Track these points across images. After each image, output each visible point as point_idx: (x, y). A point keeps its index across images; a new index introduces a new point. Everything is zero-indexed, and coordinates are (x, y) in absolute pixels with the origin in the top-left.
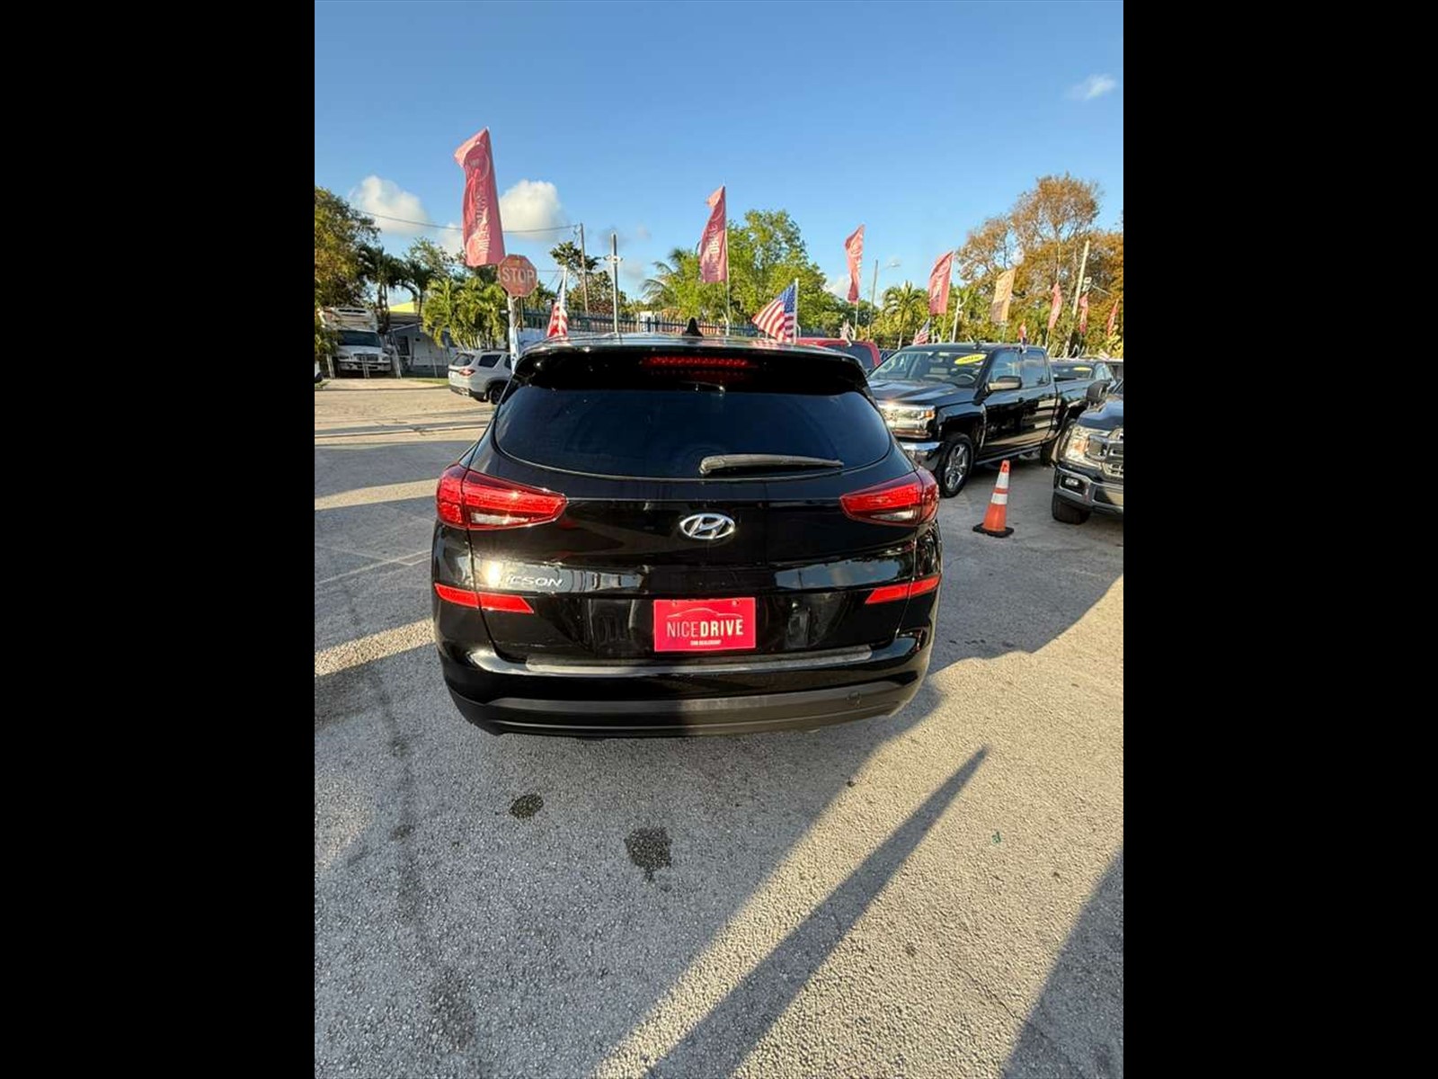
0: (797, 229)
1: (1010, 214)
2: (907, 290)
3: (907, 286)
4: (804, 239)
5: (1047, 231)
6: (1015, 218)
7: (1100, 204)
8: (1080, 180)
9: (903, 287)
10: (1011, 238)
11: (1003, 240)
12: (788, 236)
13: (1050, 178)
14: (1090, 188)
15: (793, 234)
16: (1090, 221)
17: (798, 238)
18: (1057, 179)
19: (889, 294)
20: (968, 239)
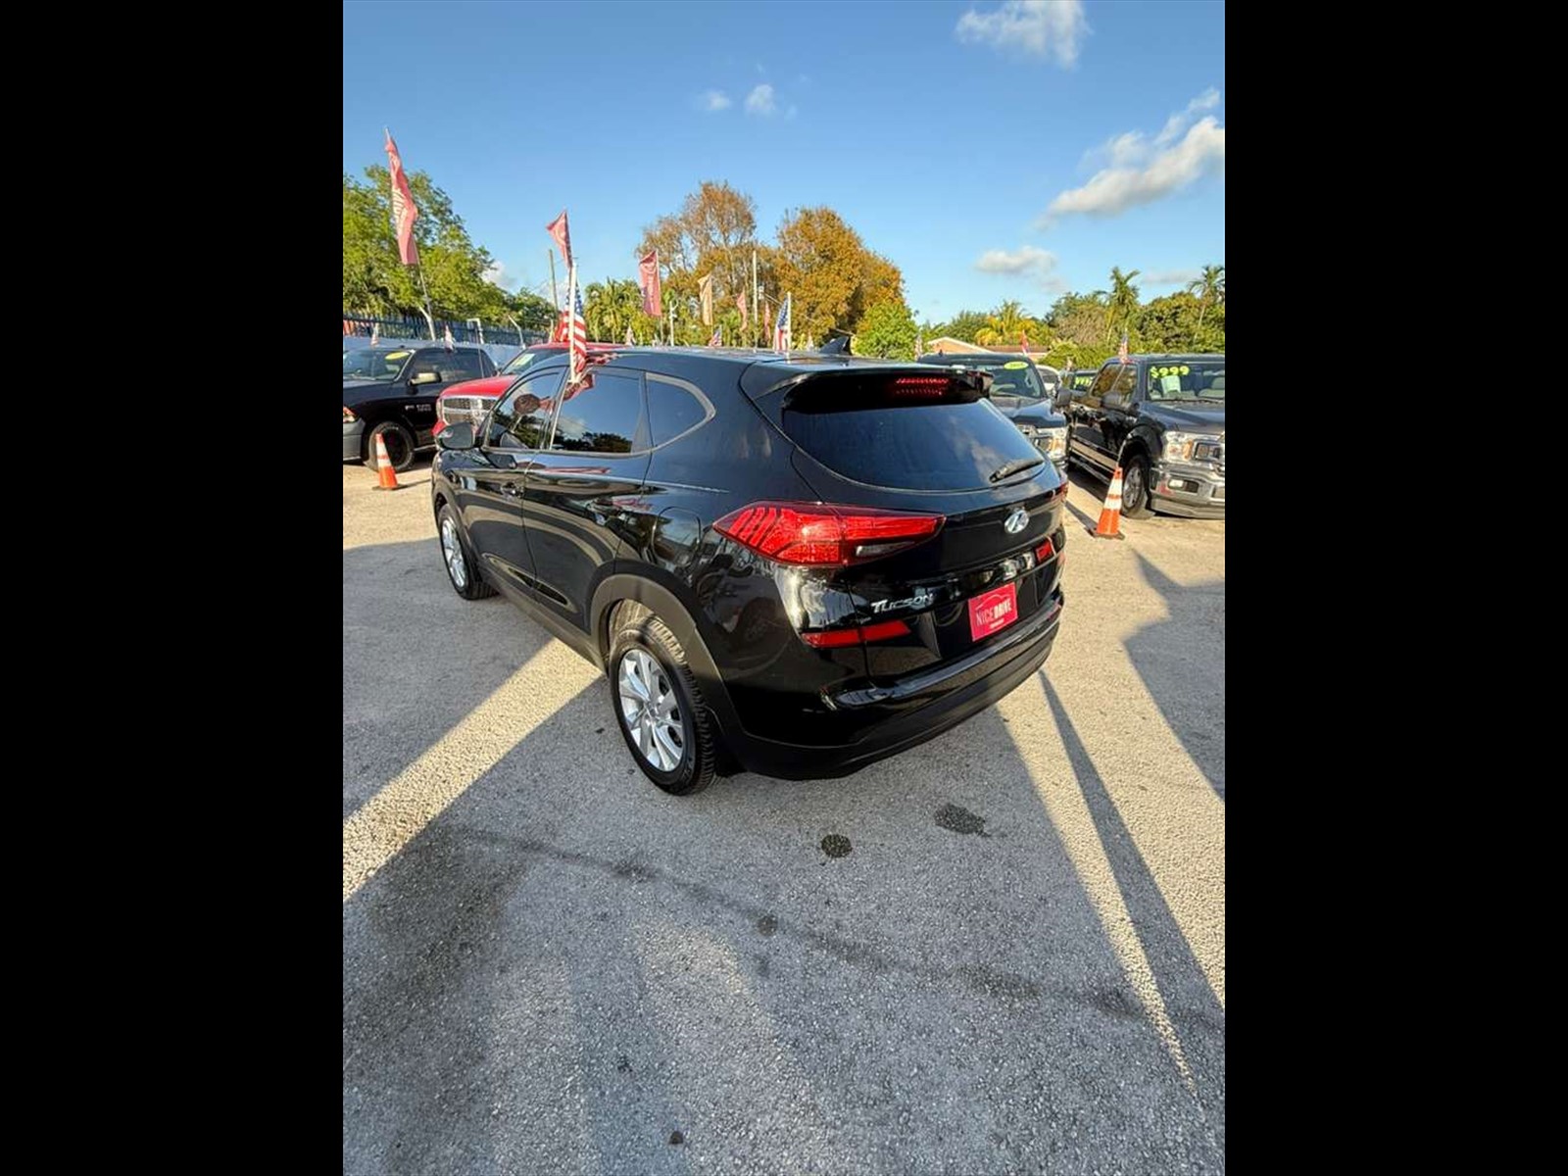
0: (446, 198)
1: (680, 215)
2: (610, 288)
3: (609, 282)
4: (458, 213)
5: (717, 237)
6: (685, 220)
7: (756, 216)
8: (737, 191)
9: (605, 285)
10: (686, 240)
11: (678, 241)
12: (436, 207)
13: (711, 184)
14: (745, 201)
15: (442, 204)
16: (751, 234)
17: (451, 212)
18: (717, 186)
19: (592, 291)
20: (646, 237)
